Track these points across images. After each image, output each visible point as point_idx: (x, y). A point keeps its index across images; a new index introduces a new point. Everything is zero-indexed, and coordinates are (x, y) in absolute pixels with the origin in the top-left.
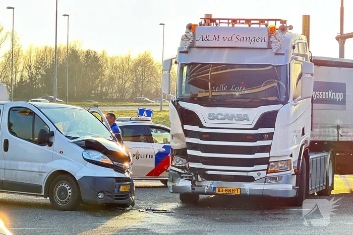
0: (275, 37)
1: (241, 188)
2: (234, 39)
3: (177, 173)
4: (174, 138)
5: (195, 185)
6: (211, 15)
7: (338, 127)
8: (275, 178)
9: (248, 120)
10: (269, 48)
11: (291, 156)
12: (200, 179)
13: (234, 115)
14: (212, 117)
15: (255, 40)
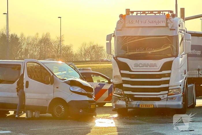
0: (170, 20)
1: (154, 104)
2: (147, 22)
3: (117, 97)
4: (115, 78)
5: (128, 104)
6: (129, 9)
7: (199, 70)
8: (172, 98)
9: (157, 67)
10: (167, 26)
11: (180, 86)
12: (130, 100)
13: (148, 64)
14: (136, 65)
15: (159, 22)
